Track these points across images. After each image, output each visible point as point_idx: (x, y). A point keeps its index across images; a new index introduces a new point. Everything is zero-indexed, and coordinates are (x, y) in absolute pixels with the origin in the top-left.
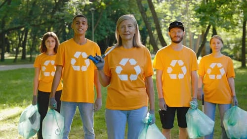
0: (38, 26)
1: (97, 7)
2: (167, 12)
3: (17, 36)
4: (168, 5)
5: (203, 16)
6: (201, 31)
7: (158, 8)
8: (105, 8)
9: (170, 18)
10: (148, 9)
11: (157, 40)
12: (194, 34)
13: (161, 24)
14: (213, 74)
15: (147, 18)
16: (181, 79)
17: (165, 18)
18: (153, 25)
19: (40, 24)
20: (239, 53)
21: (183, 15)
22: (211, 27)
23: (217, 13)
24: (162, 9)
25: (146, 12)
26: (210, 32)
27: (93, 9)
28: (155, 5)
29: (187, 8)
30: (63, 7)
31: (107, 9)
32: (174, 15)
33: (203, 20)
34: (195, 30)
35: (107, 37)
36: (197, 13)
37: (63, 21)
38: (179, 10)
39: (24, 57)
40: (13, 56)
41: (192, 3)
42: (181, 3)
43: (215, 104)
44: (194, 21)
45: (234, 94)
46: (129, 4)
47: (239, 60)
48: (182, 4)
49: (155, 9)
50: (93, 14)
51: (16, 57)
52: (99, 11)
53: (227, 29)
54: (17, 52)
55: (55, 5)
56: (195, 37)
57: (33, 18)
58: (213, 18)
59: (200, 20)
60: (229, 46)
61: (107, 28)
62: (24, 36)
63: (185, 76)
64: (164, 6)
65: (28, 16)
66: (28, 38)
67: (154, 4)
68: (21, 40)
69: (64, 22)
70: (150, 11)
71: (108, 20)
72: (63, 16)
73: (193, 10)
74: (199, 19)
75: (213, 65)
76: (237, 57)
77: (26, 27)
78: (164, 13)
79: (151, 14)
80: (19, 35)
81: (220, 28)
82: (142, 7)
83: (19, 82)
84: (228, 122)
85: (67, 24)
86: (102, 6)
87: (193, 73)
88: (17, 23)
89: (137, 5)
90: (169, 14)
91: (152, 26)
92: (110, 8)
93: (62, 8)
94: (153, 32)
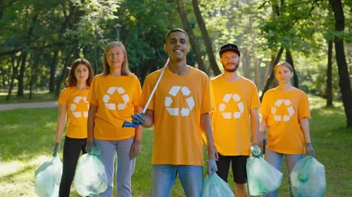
0: (41, 49)
1: (124, 23)
2: (222, 30)
3: (9, 64)
4: (224, 20)
5: (272, 35)
6: (270, 56)
7: (210, 23)
8: (135, 24)
9: (226, 38)
10: (197, 25)
11: (209, 68)
12: (260, 60)
13: (215, 47)
14: (279, 115)
15: (194, 37)
16: (237, 119)
17: (220, 38)
18: (203, 48)
19: (44, 47)
20: (323, 87)
21: (246, 33)
22: (285, 51)
23: (290, 31)
24: (216, 25)
25: (194, 30)
26: (283, 57)
27: (118, 25)
28: (206, 20)
29: (250, 24)
30: (75, 23)
31: (138, 25)
32: (233, 33)
33: (272, 41)
34: (263, 55)
35: (138, 65)
36: (262, 32)
37: (76, 42)
38: (240, 26)
39: (20, 93)
40: (5, 92)
41: (258, 17)
42: (243, 16)
43: (282, 154)
44: (260, 42)
45: (309, 141)
46: (169, 19)
47: (324, 97)
48: (244, 19)
49: (207, 25)
50: (118, 33)
51: (10, 92)
52: (127, 28)
53: (306, 53)
54: (12, 86)
55: (64, 19)
56: (263, 65)
57: (33, 38)
58: (286, 38)
59: (269, 41)
60: (310, 77)
61: (138, 51)
62: (20, 64)
63: (241, 115)
64: (219, 21)
65: (26, 35)
66: (26, 66)
67: (204, 18)
68: (15, 69)
69: (78, 44)
70: (199, 28)
71: (139, 41)
72: (76, 36)
73: (258, 27)
74: (267, 40)
75: (279, 103)
76: (321, 93)
77: (24, 50)
78: (219, 31)
79: (200, 32)
80: (13, 62)
81: (296, 52)
82: (188, 23)
83: (15, 127)
84: (299, 177)
85: (81, 47)
86: (132, 22)
87: (253, 111)
88: (10, 45)
89: (180, 20)
90: (226, 32)
91: (201, 50)
92: (143, 25)
93: (75, 25)
94: (203, 57)
